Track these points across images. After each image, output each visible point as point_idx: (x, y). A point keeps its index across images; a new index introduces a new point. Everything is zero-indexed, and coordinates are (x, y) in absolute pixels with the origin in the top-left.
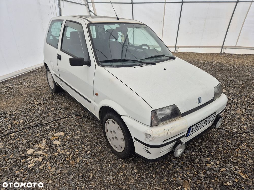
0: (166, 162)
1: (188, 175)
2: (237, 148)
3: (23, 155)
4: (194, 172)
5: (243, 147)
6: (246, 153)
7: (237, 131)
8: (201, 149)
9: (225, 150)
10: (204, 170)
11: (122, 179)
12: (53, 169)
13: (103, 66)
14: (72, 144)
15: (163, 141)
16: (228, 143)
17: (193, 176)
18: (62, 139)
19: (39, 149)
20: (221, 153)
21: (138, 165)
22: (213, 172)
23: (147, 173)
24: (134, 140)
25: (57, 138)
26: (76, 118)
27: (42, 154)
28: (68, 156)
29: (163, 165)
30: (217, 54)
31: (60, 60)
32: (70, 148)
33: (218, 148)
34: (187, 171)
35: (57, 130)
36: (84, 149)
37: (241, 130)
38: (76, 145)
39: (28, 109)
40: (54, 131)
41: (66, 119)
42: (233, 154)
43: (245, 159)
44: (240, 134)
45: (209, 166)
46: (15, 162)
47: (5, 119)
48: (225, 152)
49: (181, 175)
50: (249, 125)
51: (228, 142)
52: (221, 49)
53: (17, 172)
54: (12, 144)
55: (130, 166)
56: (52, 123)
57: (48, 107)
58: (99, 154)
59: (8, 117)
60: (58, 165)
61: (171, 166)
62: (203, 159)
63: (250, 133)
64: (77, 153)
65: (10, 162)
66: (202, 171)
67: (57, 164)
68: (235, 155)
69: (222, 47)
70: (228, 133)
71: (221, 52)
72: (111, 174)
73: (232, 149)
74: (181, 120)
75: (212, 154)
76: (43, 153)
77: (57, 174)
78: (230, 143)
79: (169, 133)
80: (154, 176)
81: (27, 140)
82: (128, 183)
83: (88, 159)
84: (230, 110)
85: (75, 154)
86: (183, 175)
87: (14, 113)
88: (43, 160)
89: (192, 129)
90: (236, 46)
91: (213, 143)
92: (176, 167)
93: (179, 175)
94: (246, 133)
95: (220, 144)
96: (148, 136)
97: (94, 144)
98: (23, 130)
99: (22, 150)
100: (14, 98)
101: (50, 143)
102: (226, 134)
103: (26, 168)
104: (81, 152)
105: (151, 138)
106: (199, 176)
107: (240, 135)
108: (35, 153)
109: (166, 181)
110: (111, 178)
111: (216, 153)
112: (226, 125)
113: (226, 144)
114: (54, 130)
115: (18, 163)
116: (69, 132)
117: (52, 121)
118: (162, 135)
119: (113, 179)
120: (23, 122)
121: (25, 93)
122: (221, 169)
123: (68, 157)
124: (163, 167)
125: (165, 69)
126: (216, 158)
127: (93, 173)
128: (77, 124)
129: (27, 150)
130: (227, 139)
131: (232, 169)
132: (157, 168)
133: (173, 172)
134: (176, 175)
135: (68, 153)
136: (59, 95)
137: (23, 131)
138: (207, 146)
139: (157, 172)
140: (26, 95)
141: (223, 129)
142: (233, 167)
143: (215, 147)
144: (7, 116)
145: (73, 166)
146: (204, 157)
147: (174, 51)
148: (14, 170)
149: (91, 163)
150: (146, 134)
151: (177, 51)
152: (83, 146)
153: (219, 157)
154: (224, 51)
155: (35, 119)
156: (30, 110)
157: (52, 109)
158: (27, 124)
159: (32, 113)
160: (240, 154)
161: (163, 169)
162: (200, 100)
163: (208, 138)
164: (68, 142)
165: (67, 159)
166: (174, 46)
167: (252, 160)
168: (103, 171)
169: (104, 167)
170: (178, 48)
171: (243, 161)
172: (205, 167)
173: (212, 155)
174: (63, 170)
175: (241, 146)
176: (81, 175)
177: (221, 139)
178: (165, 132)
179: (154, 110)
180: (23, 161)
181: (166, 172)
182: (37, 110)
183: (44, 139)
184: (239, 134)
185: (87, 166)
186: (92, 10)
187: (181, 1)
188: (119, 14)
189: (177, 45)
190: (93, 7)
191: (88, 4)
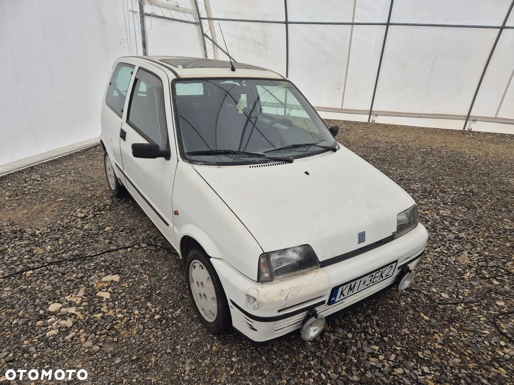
0: (295, 348)
1: (328, 375)
2: (437, 333)
3: (42, 312)
4: (342, 371)
5: (450, 331)
6: (454, 343)
7: (448, 297)
8: (368, 328)
9: (413, 335)
10: (362, 369)
11: (206, 372)
12: (89, 344)
14: (131, 299)
15: (279, 311)
16: (422, 321)
17: (338, 378)
18: (115, 289)
19: (71, 304)
20: (404, 339)
21: (241, 349)
22: (377, 373)
23: (255, 364)
24: (230, 304)
25: (106, 285)
26: (147, 249)
27: (73, 314)
28: (119, 321)
29: (286, 353)
30: (455, 131)
31: (125, 140)
32: (126, 307)
33: (401, 328)
34: (328, 368)
35: (108, 270)
36: (151, 311)
37: (457, 297)
38: (136, 302)
39: (63, 226)
40: (102, 272)
41: (129, 249)
42: (425, 343)
43: (447, 355)
44: (454, 304)
45: (373, 361)
46: (26, 324)
47: (19, 243)
48: (412, 337)
49: (316, 374)
50: (477, 287)
51: (423, 318)
52: (464, 121)
53: (26, 342)
54: (25, 290)
55: (227, 350)
56: (102, 257)
57: (100, 224)
58: (174, 322)
59: (26, 240)
60: (97, 336)
61: (301, 356)
62: (365, 348)
63: (473, 305)
64: (136, 316)
65: (17, 323)
66: (357, 370)
67: (96, 334)
68: (430, 345)
69: (468, 118)
70: (428, 301)
71: (464, 128)
72: (188, 361)
73: (427, 334)
74: (319, 273)
75: (386, 339)
76: (76, 311)
77: (93, 353)
78: (426, 321)
79: (290, 296)
80: (266, 372)
81: (52, 284)
82: (215, 380)
83: (153, 329)
84: (446, 254)
85: (132, 318)
86: (319, 374)
87: (38, 232)
88: (73, 325)
89: (342, 292)
90: (495, 118)
91: (394, 318)
92: (311, 358)
93: (312, 374)
94: (466, 304)
95: (406, 320)
96: (250, 299)
97: (170, 302)
98: (48, 266)
99: (41, 303)
100: (43, 203)
101: (91, 294)
102: (425, 301)
103: (42, 337)
104: (142, 316)
105: (256, 303)
106: (348, 379)
107: (453, 306)
108: (63, 310)
109: (286, 382)
110: (188, 368)
111: (394, 338)
112: (430, 285)
113: (419, 323)
114: (103, 270)
115: (31, 326)
116: (130, 275)
117: (103, 253)
118: (276, 299)
119: (191, 370)
120: (51, 250)
121: (64, 194)
122: (395, 369)
123: (118, 323)
124: (286, 357)
125: (307, 173)
126: (391, 348)
127: (156, 356)
128: (146, 261)
129: (49, 303)
130: (423, 313)
131: (416, 372)
132: (274, 357)
133: (303, 367)
134: (306, 374)
135: (120, 316)
136: (125, 201)
137: (49, 268)
138: (380, 322)
139: (273, 364)
140: (65, 199)
141: (420, 292)
142: (420, 368)
143: (396, 326)
144: (24, 236)
145: (124, 341)
146: (369, 343)
147: (367, 121)
148: (22, 340)
149: (157, 338)
150: (247, 295)
151: (373, 121)
152: (149, 304)
153: (397, 346)
154: (470, 125)
155: (73, 247)
156: (66, 227)
157: (108, 228)
158: (58, 254)
159: (69, 235)
160: (440, 344)
161: (285, 360)
162: (362, 237)
163: (386, 308)
164: (124, 294)
165: (115, 327)
166: (367, 111)
167: (459, 358)
168: (175, 355)
169: (178, 347)
170: (376, 115)
171: (441, 359)
172: (364, 364)
173: (385, 341)
174: (104, 345)
175: (447, 330)
176: (134, 358)
177: (411, 312)
178: (281, 295)
179: (266, 253)
180: (39, 323)
181: (289, 367)
182: (79, 228)
183: (82, 285)
184: (450, 304)
185: (150, 343)
186: (209, 34)
187: (386, 22)
188: (260, 44)
189: (373, 110)
190: (210, 28)
191: (200, 22)
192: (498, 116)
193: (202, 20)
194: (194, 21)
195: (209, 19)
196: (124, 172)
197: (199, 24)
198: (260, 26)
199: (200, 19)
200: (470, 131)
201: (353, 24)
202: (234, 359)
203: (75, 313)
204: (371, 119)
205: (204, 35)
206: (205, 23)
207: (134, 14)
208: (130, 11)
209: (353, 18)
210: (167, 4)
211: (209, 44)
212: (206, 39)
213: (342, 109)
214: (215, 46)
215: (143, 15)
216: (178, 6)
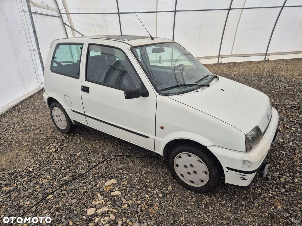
1: (272, 193)
2: (294, 158)
3: (85, 218)
4: (275, 189)
5: (298, 155)
7: (283, 141)
10: (282, 185)
11: (217, 214)
12: (136, 224)
13: (165, 95)
14: (135, 190)
18: (120, 188)
20: (285, 165)
21: (221, 196)
22: (289, 184)
23: (235, 201)
25: (112, 187)
26: (116, 159)
30: (214, 64)
31: (88, 92)
32: (137, 195)
33: (279, 161)
34: (268, 190)
35: (104, 178)
36: (154, 193)
37: (286, 140)
38: (141, 191)
39: (46, 161)
40: (101, 180)
41: (105, 163)
42: (294, 164)
44: (288, 143)
45: (283, 180)
47: (23, 180)
48: (287, 163)
49: (266, 195)
50: (289, 133)
51: (283, 153)
52: (218, 59)
54: (59, 208)
55: (215, 199)
56: (92, 172)
57: (70, 153)
59: (26, 177)
60: (137, 218)
62: (274, 175)
63: (295, 141)
64: (149, 199)
67: (135, 217)
68: (297, 164)
69: (219, 57)
71: (218, 62)
73: (291, 160)
74: (263, 140)
78: (285, 154)
80: (243, 203)
81: (75, 198)
82: (224, 217)
83: (166, 202)
85: (147, 200)
86: (268, 195)
87: (30, 169)
88: (115, 217)
90: (231, 55)
91: (272, 157)
92: (256, 188)
93: (264, 196)
94: (292, 141)
95: (278, 156)
96: (246, 162)
97: (160, 184)
98: (61, 188)
99: (79, 212)
100: (14, 150)
101: (107, 196)
102: (276, 145)
104: (152, 197)
105: (250, 164)
106: (281, 192)
108: (99, 211)
109: (257, 204)
110: (205, 216)
111: (281, 166)
113: (283, 156)
116: (121, 177)
117: (90, 169)
118: (259, 159)
119: (208, 217)
120: (52, 178)
121: (24, 141)
122: (294, 180)
123: (142, 206)
124: (245, 192)
125: (222, 90)
126: (284, 171)
127: (182, 216)
128: (122, 166)
129: (85, 210)
130: (281, 151)
132: (240, 194)
133: (257, 194)
134: (262, 197)
135: (138, 202)
136: (73, 135)
137: (62, 189)
139: (242, 198)
140: (28, 143)
143: (276, 160)
144: (23, 175)
145: (156, 215)
146: (273, 172)
149: (172, 206)
150: (244, 161)
152: (149, 189)
153: (285, 169)
154: (220, 60)
155: (66, 171)
156: (48, 161)
157: (78, 154)
158: (59, 179)
159: (55, 165)
160: (300, 162)
162: (268, 117)
164: (128, 189)
165: (143, 209)
168: (191, 212)
169: (189, 207)
172: (280, 182)
173: (278, 169)
174: (147, 222)
175: (296, 155)
177: (276, 152)
178: (260, 156)
179: (247, 135)
180: (91, 224)
181: (251, 196)
182: (57, 159)
183: (96, 192)
184: (286, 143)
185: (171, 211)
186: (68, 23)
187: (174, 10)
188: (103, 27)
190: (68, 19)
191: (61, 16)
192: (232, 54)
193: (62, 15)
194: (57, 15)
195: (67, 13)
196: (86, 114)
197: (60, 17)
198: (102, 16)
199: (61, 14)
200: (221, 63)
201: (157, 12)
202: (223, 203)
203: (109, 210)
205: (64, 24)
206: (65, 17)
207: (25, 13)
208: (22, 11)
209: (157, 9)
210: (43, 5)
211: (69, 30)
212: (66, 26)
214: (73, 30)
215: (31, 13)
216: (48, 6)
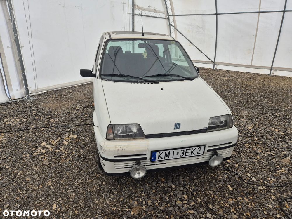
0: (138, 185)
2: (232, 198)
3: (37, 145)
4: (157, 202)
5: (243, 199)
6: (240, 207)
7: (256, 181)
8: (187, 185)
9: (214, 195)
10: (169, 205)
12: (47, 161)
14: (75, 146)
15: (115, 157)
16: (226, 189)
17: (151, 206)
18: (71, 141)
19: (50, 144)
20: (206, 196)
21: (110, 179)
22: (176, 209)
23: (112, 188)
25: (69, 139)
27: (48, 148)
28: (64, 155)
29: (132, 187)
32: (71, 149)
33: (209, 190)
34: (149, 199)
36: (80, 153)
37: (263, 182)
38: (77, 148)
39: (68, 112)
40: (71, 133)
41: (89, 126)
42: (219, 202)
43: (230, 212)
45: (179, 203)
46: (29, 148)
47: (47, 117)
48: (213, 196)
49: (141, 201)
50: (283, 179)
51: (228, 188)
53: (24, 155)
54: (37, 135)
55: (103, 178)
56: (75, 127)
57: (83, 113)
58: (87, 160)
59: (50, 116)
60: (52, 159)
61: (139, 190)
62: (178, 195)
63: (272, 189)
64: (73, 154)
65: (25, 148)
66: (166, 205)
68: (222, 203)
70: (239, 180)
72: (82, 178)
73: (224, 197)
75: (195, 193)
76: (50, 147)
77: (45, 165)
78: (229, 190)
79: (121, 149)
81: (48, 135)
83: (76, 161)
84: (274, 156)
85: (70, 155)
86: (143, 201)
87: (56, 113)
88: (46, 152)
89: (160, 155)
91: (208, 184)
92: (144, 192)
93: (139, 200)
94: (267, 187)
95: (215, 187)
96: (101, 147)
99: (40, 141)
100: (66, 102)
101: (61, 142)
102: (236, 179)
103: (31, 155)
104: (75, 155)
105: (102, 150)
107: (256, 186)
108: (46, 146)
109: (122, 200)
110: (79, 181)
111: (201, 194)
112: (248, 172)
113: (223, 190)
114: (72, 133)
115: (30, 150)
116: (81, 137)
117: (76, 126)
118: (112, 149)
119: (80, 183)
120: (57, 121)
121: (77, 99)
124: (131, 188)
125: (162, 89)
126: (195, 199)
127: (70, 173)
129: (43, 142)
130: (230, 185)
131: (201, 215)
132: (125, 187)
133: (136, 195)
134: (136, 199)
135: (66, 153)
137: (51, 128)
138: (197, 184)
139: (122, 190)
140: (76, 101)
141: (237, 174)
142: (206, 214)
143: (206, 188)
144: (50, 114)
145: (61, 163)
146: (183, 193)
147: (269, 74)
148: (23, 154)
149: (75, 165)
150: (100, 145)
151: (274, 74)
152: (81, 150)
153: (199, 199)
155: (67, 121)
157: (86, 116)
158: (58, 123)
159: (68, 116)
161: (129, 190)
163: (206, 177)
164: (74, 144)
165: (61, 157)
166: (269, 67)
167: (238, 216)
168: (78, 174)
169: (82, 171)
170: (276, 70)
171: (224, 213)
172: (172, 203)
173: (193, 194)
174: (52, 163)
175: (241, 198)
176: (60, 171)
177: (222, 183)
179: (112, 124)
180: (33, 149)
181: (129, 193)
182: (74, 114)
183: (60, 137)
184: (254, 185)
185: (71, 167)
186: (173, 24)
187: (283, 10)
188: (201, 28)
189: (273, 66)
190: (173, 20)
194: (164, 17)
195: (173, 15)
197: (168, 19)
198: (201, 17)
199: (169, 16)
202: (104, 183)
204: (271, 73)
205: (170, 24)
206: (171, 17)
207: (130, 15)
208: (128, 13)
209: (260, 9)
210: (149, 9)
211: (173, 29)
212: (171, 27)
213: (251, 66)
214: (176, 30)
215: (134, 15)
216: (155, 10)
